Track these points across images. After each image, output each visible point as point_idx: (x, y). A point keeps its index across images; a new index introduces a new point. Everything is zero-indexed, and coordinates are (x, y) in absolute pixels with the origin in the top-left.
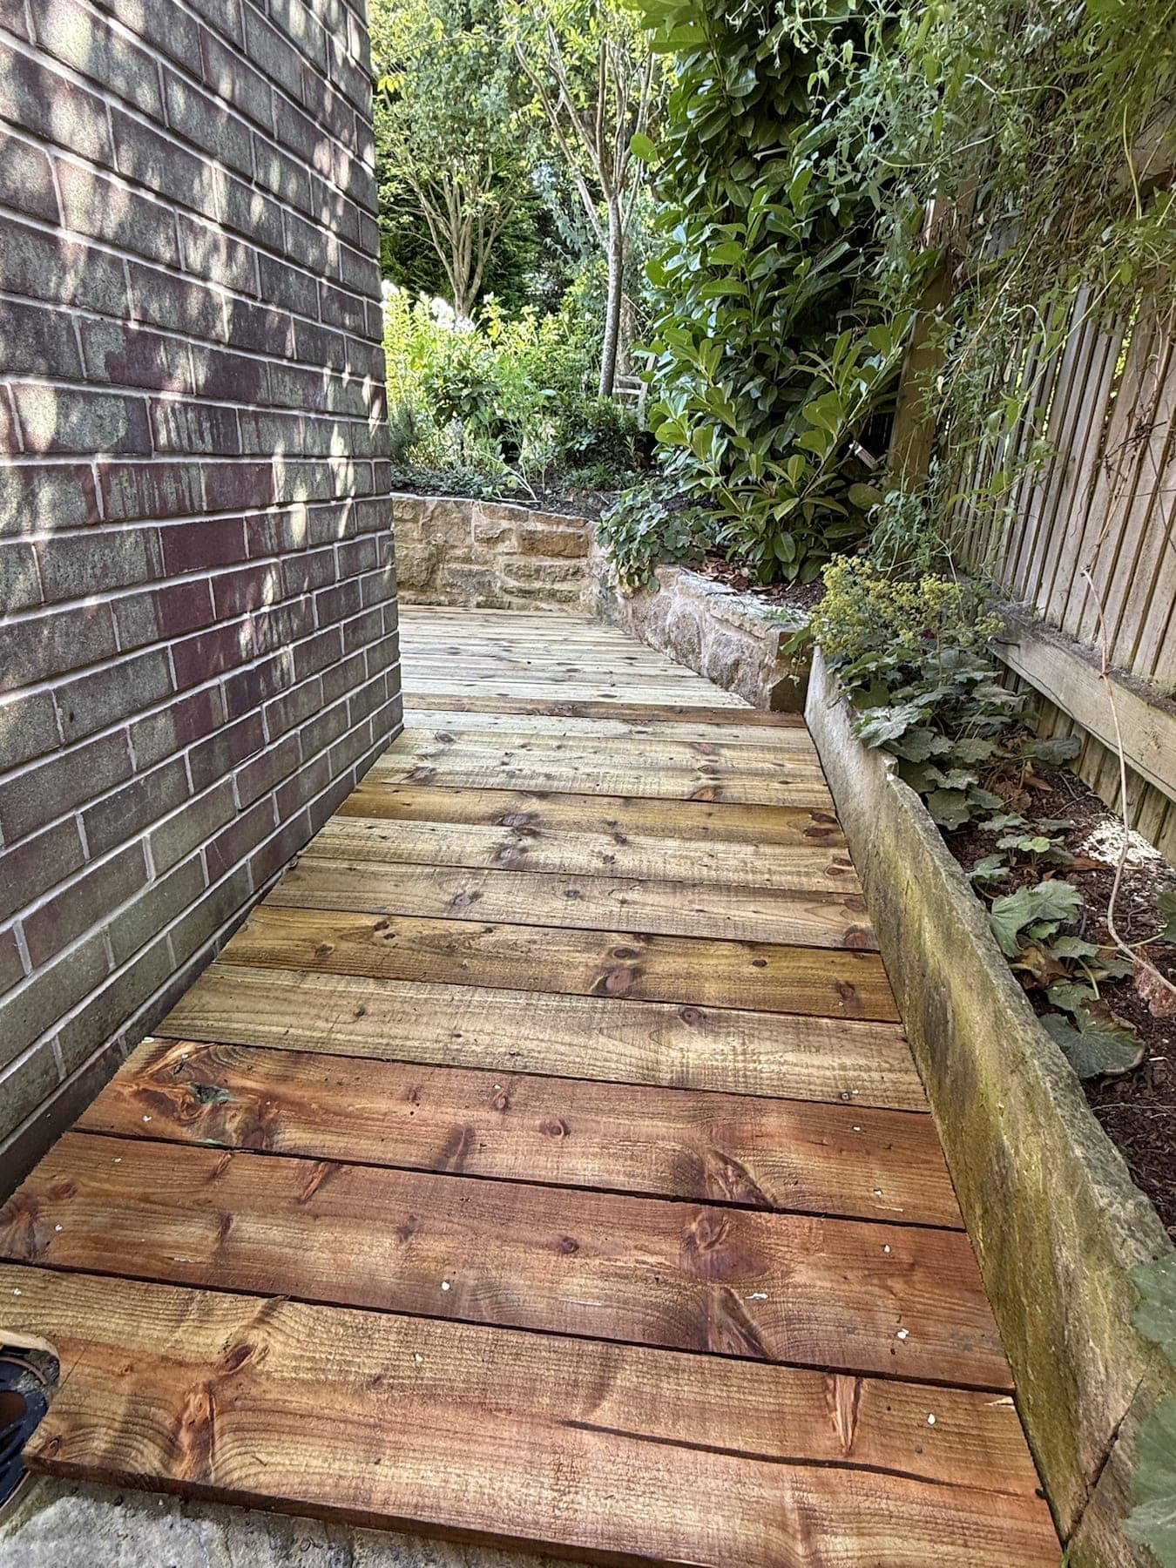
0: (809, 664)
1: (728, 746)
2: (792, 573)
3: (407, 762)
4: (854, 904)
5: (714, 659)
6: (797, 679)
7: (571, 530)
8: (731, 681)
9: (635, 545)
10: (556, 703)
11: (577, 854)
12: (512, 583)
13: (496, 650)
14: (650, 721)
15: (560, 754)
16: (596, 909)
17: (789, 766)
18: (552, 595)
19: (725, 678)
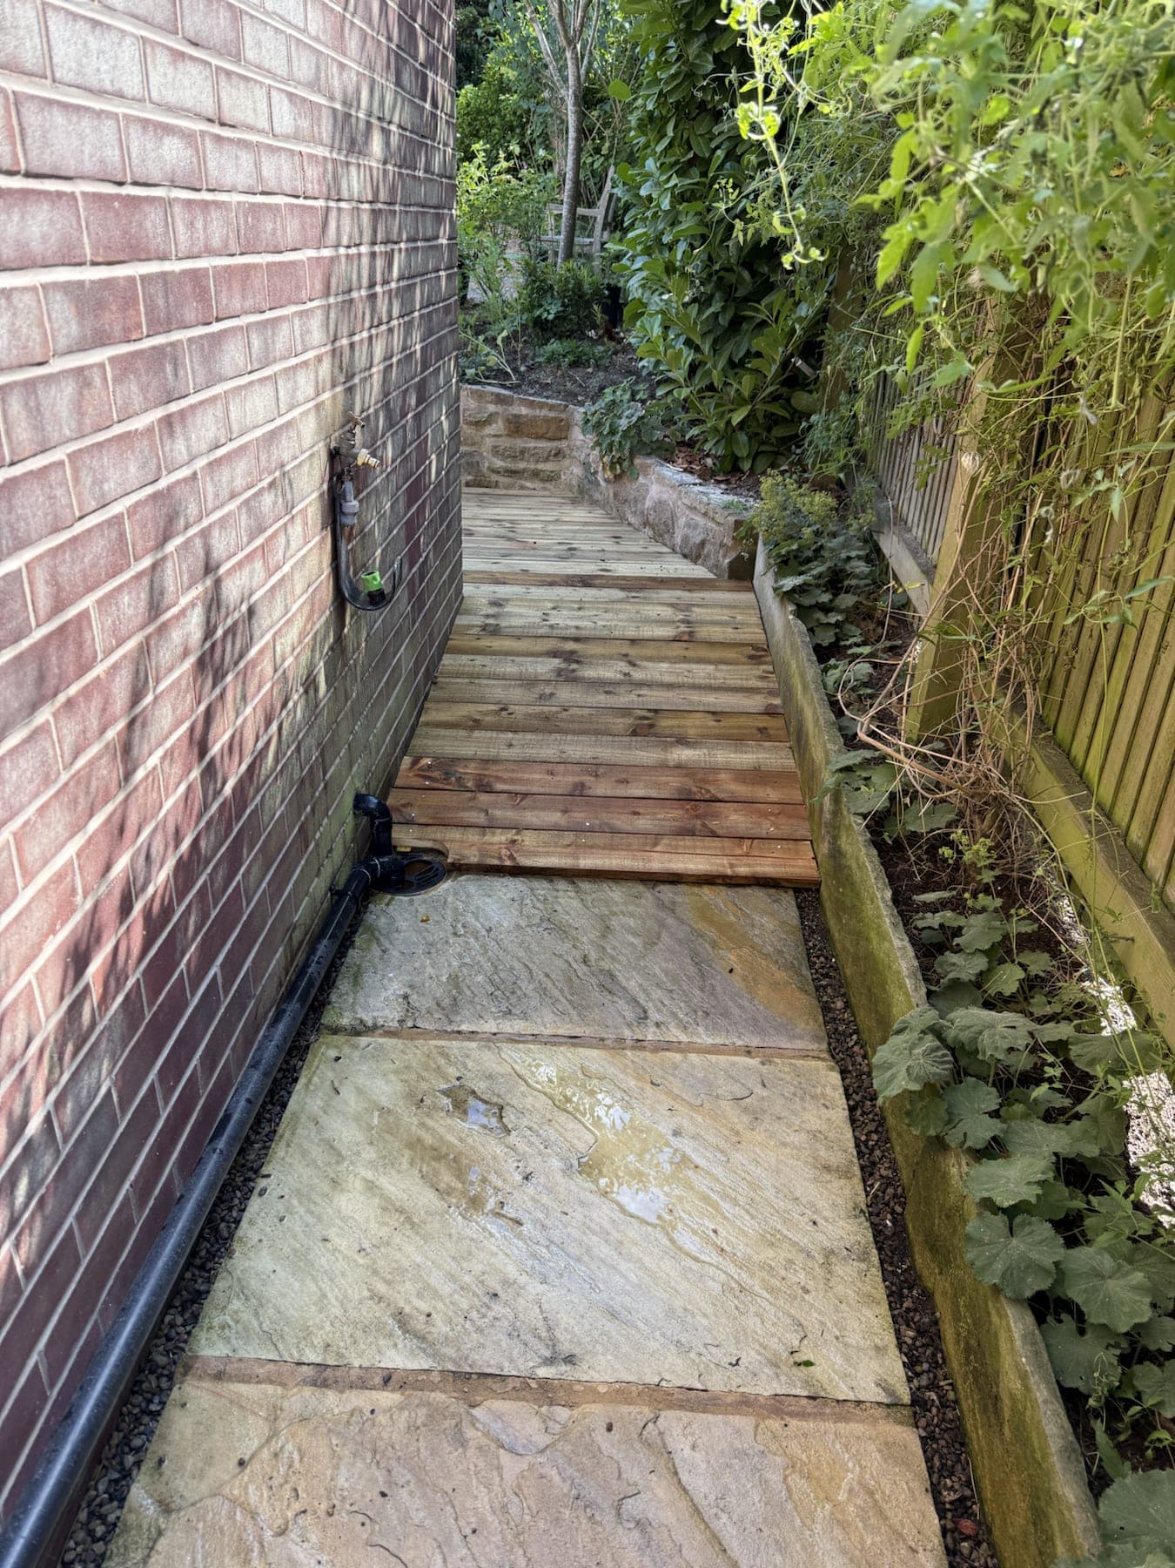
0: (756, 544)
1: (699, 606)
2: (746, 466)
3: (477, 621)
4: (771, 693)
5: (686, 539)
6: (746, 555)
7: (552, 414)
8: (698, 557)
9: (617, 438)
10: (568, 576)
11: (610, 672)
12: (499, 463)
13: (502, 531)
14: (642, 588)
15: (581, 613)
16: (625, 699)
17: (739, 618)
18: (536, 474)
19: (694, 554)
